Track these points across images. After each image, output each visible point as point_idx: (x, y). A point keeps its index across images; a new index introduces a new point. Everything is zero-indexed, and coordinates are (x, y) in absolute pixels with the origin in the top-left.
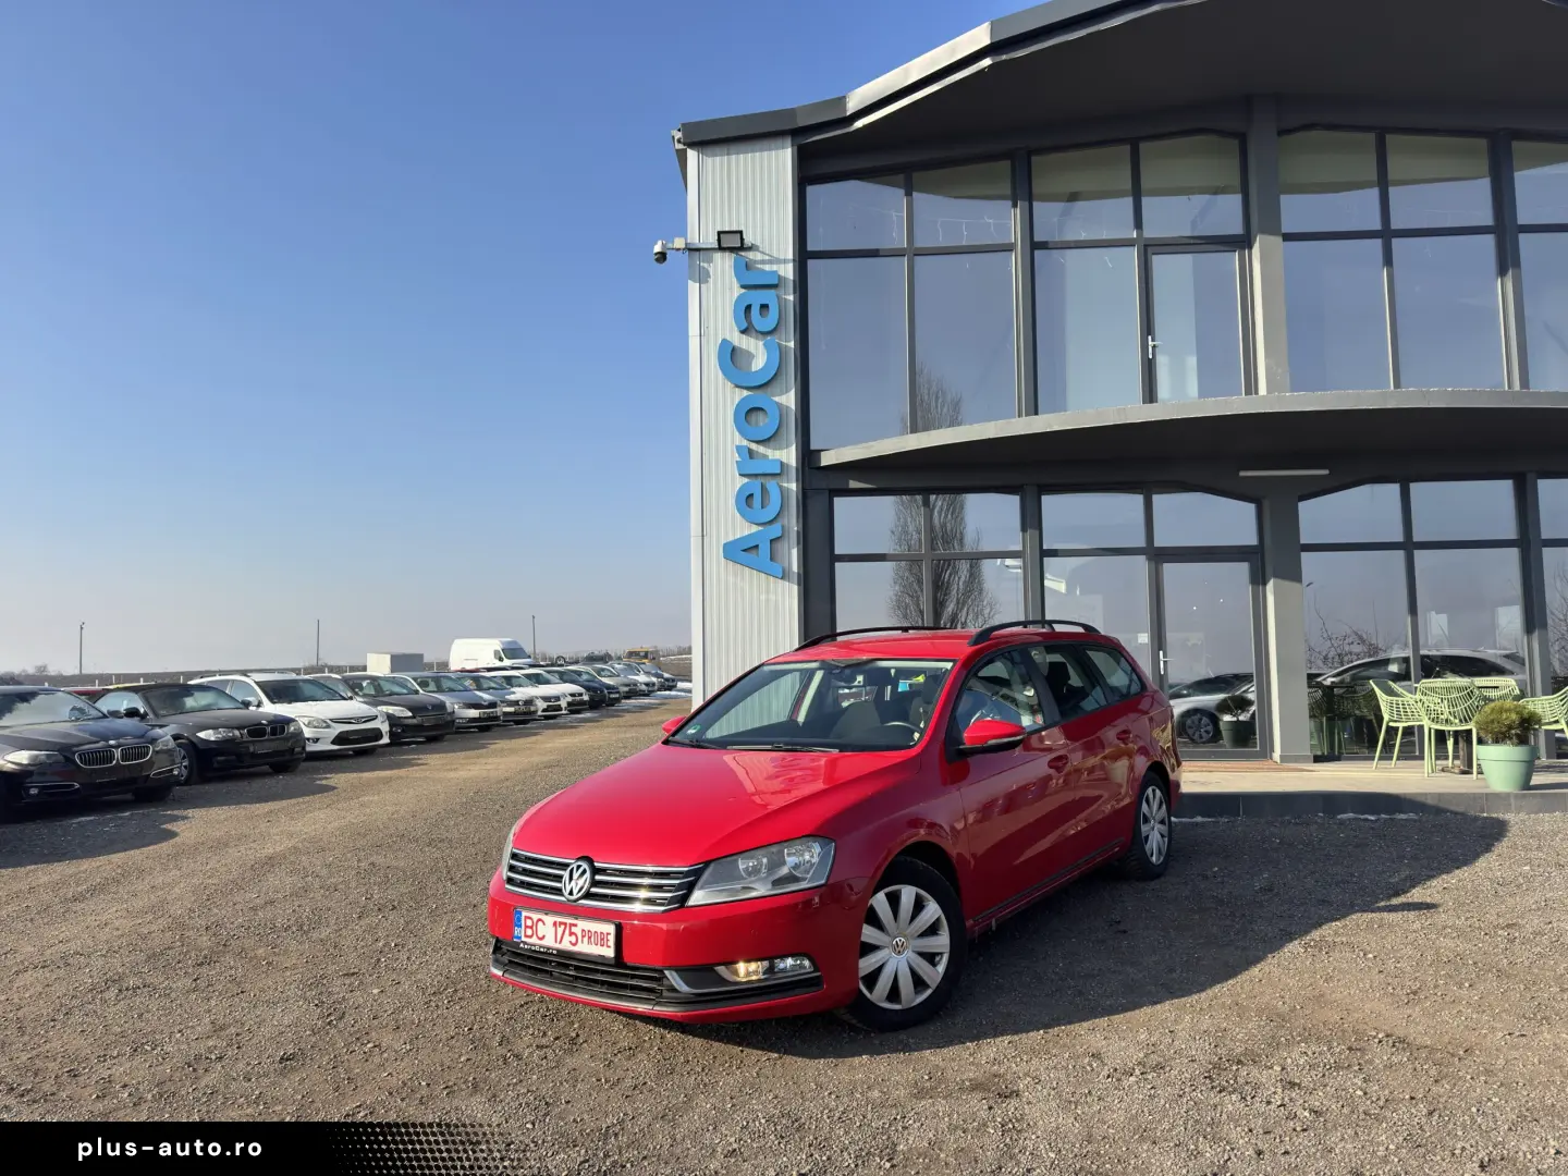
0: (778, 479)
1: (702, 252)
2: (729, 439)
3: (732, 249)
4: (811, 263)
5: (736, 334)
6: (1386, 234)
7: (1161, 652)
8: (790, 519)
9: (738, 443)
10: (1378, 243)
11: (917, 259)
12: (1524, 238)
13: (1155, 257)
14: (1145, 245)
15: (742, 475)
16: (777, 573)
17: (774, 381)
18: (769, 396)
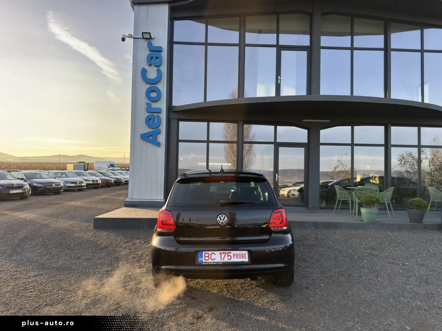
0: (160, 115)
1: (137, 39)
2: (143, 101)
3: (147, 39)
4: (175, 45)
5: (148, 66)
6: (352, 49)
7: (277, 174)
8: (163, 128)
9: (147, 102)
10: (350, 51)
11: (208, 46)
12: (392, 53)
13: (282, 51)
14: (280, 47)
15: (148, 112)
16: (158, 145)
17: (159, 82)
18: (158, 87)
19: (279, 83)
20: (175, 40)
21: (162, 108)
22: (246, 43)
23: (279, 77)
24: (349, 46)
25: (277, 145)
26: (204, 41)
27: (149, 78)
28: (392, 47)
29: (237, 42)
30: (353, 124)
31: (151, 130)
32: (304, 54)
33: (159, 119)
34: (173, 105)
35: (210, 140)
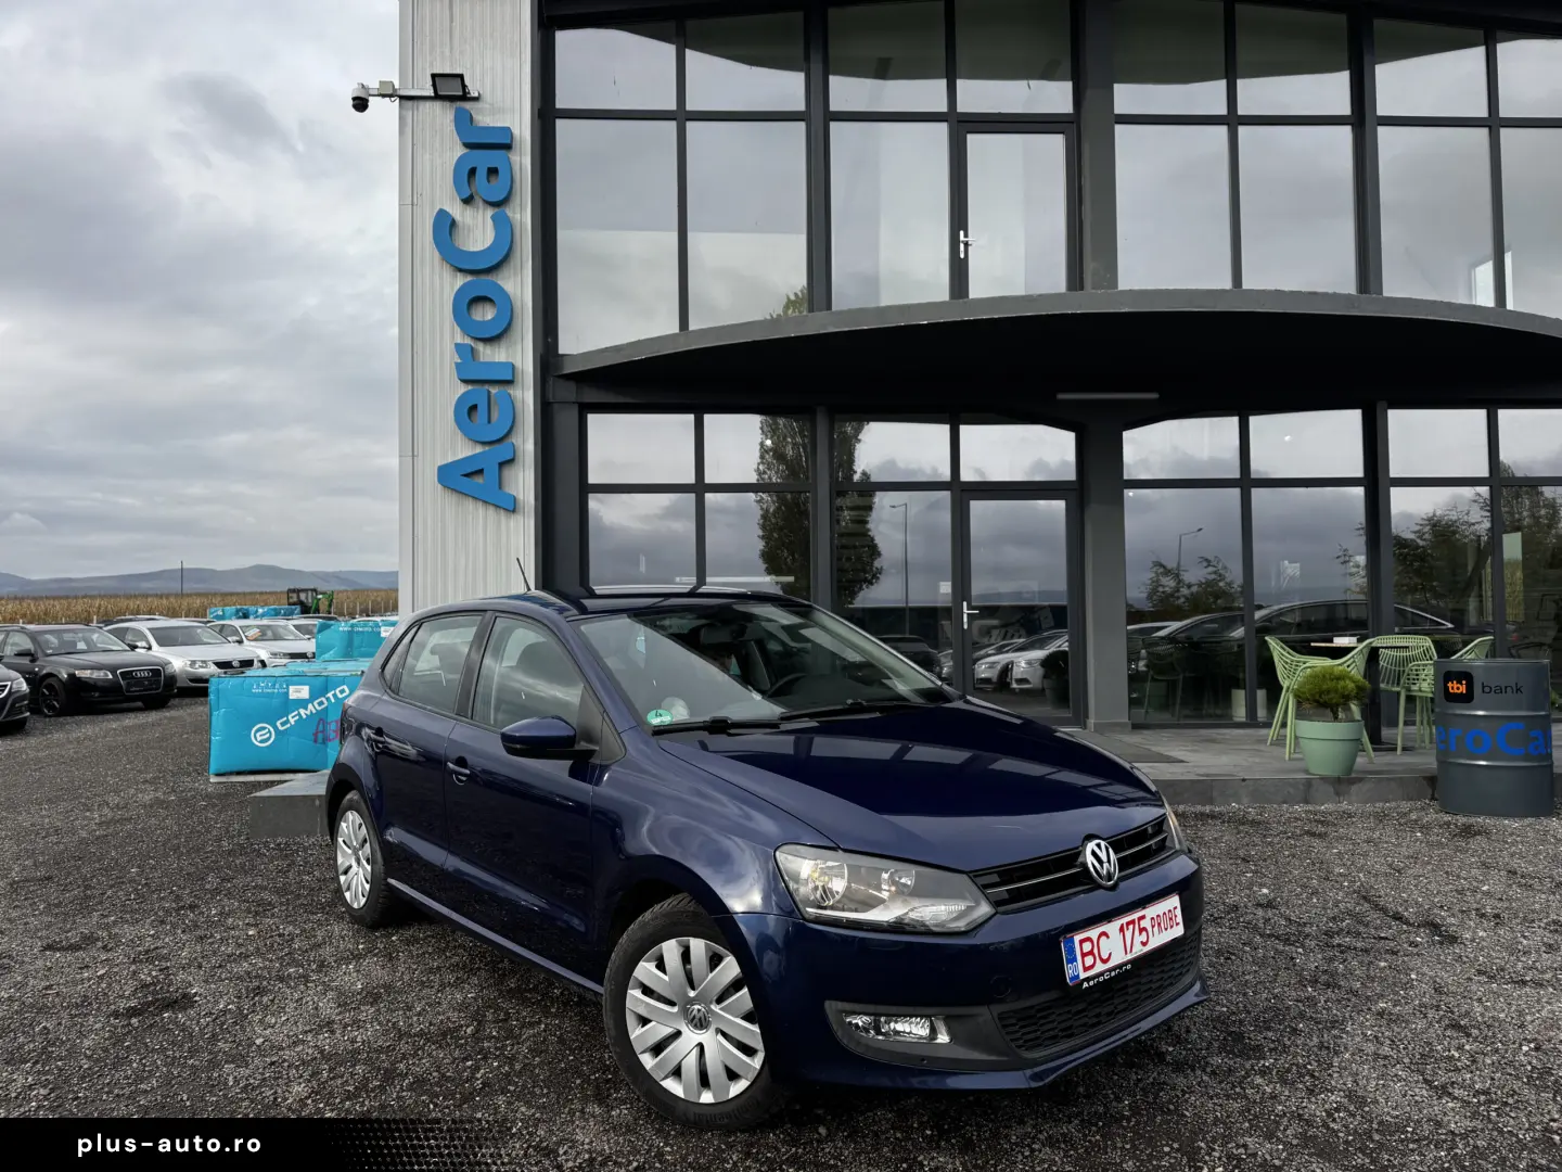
1: (416, 103)
2: (446, 336)
3: (451, 99)
4: (560, 123)
6: (1233, 120)
7: (965, 604)
8: (526, 443)
9: (459, 341)
10: (1223, 131)
11: (690, 125)
12: (1383, 130)
13: (969, 136)
14: (959, 122)
17: (505, 265)
18: (499, 282)
19: (962, 256)
20: (558, 106)
21: (518, 364)
22: (833, 108)
23: (962, 233)
24: (1223, 111)
25: (963, 492)
26: (672, 106)
29: (799, 106)
32: (1055, 144)
34: (561, 352)
35: (707, 481)
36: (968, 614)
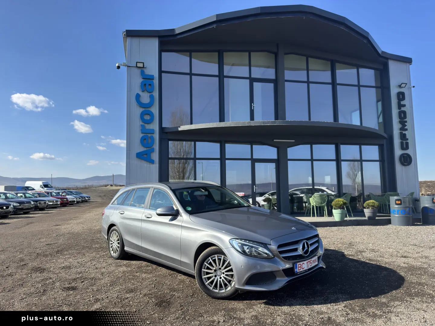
0: (153, 135)
1: (131, 68)
2: (138, 123)
3: (140, 67)
4: (163, 74)
5: (141, 92)
6: (308, 82)
7: (254, 186)
8: (156, 147)
10: (306, 84)
11: (193, 77)
12: (338, 86)
13: (254, 82)
14: (252, 79)
15: (142, 133)
16: (152, 162)
17: (152, 107)
18: (151, 110)
19: (253, 109)
20: (163, 69)
21: (155, 129)
22: (225, 74)
23: (253, 104)
24: (306, 80)
25: (254, 161)
26: (188, 71)
27: (142, 102)
28: (338, 82)
29: (217, 74)
30: (311, 144)
31: (145, 149)
32: (271, 85)
33: (153, 139)
34: (163, 126)
35: (197, 157)
36: (255, 189)
